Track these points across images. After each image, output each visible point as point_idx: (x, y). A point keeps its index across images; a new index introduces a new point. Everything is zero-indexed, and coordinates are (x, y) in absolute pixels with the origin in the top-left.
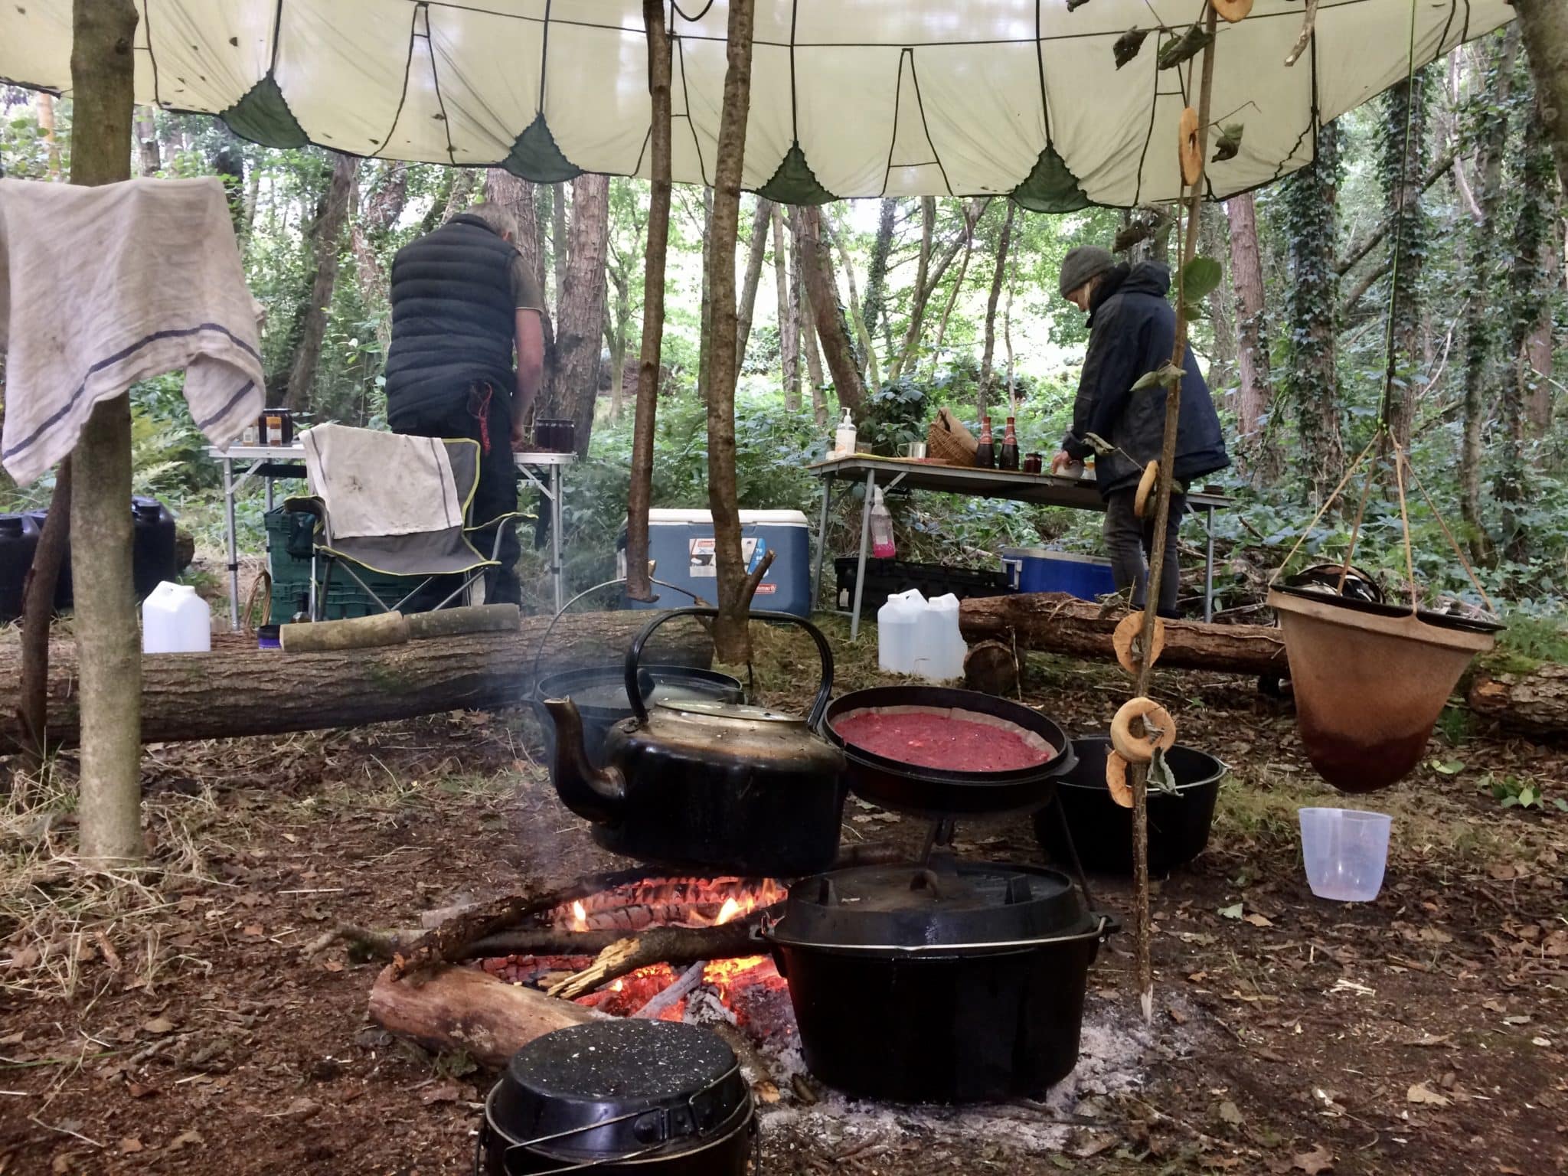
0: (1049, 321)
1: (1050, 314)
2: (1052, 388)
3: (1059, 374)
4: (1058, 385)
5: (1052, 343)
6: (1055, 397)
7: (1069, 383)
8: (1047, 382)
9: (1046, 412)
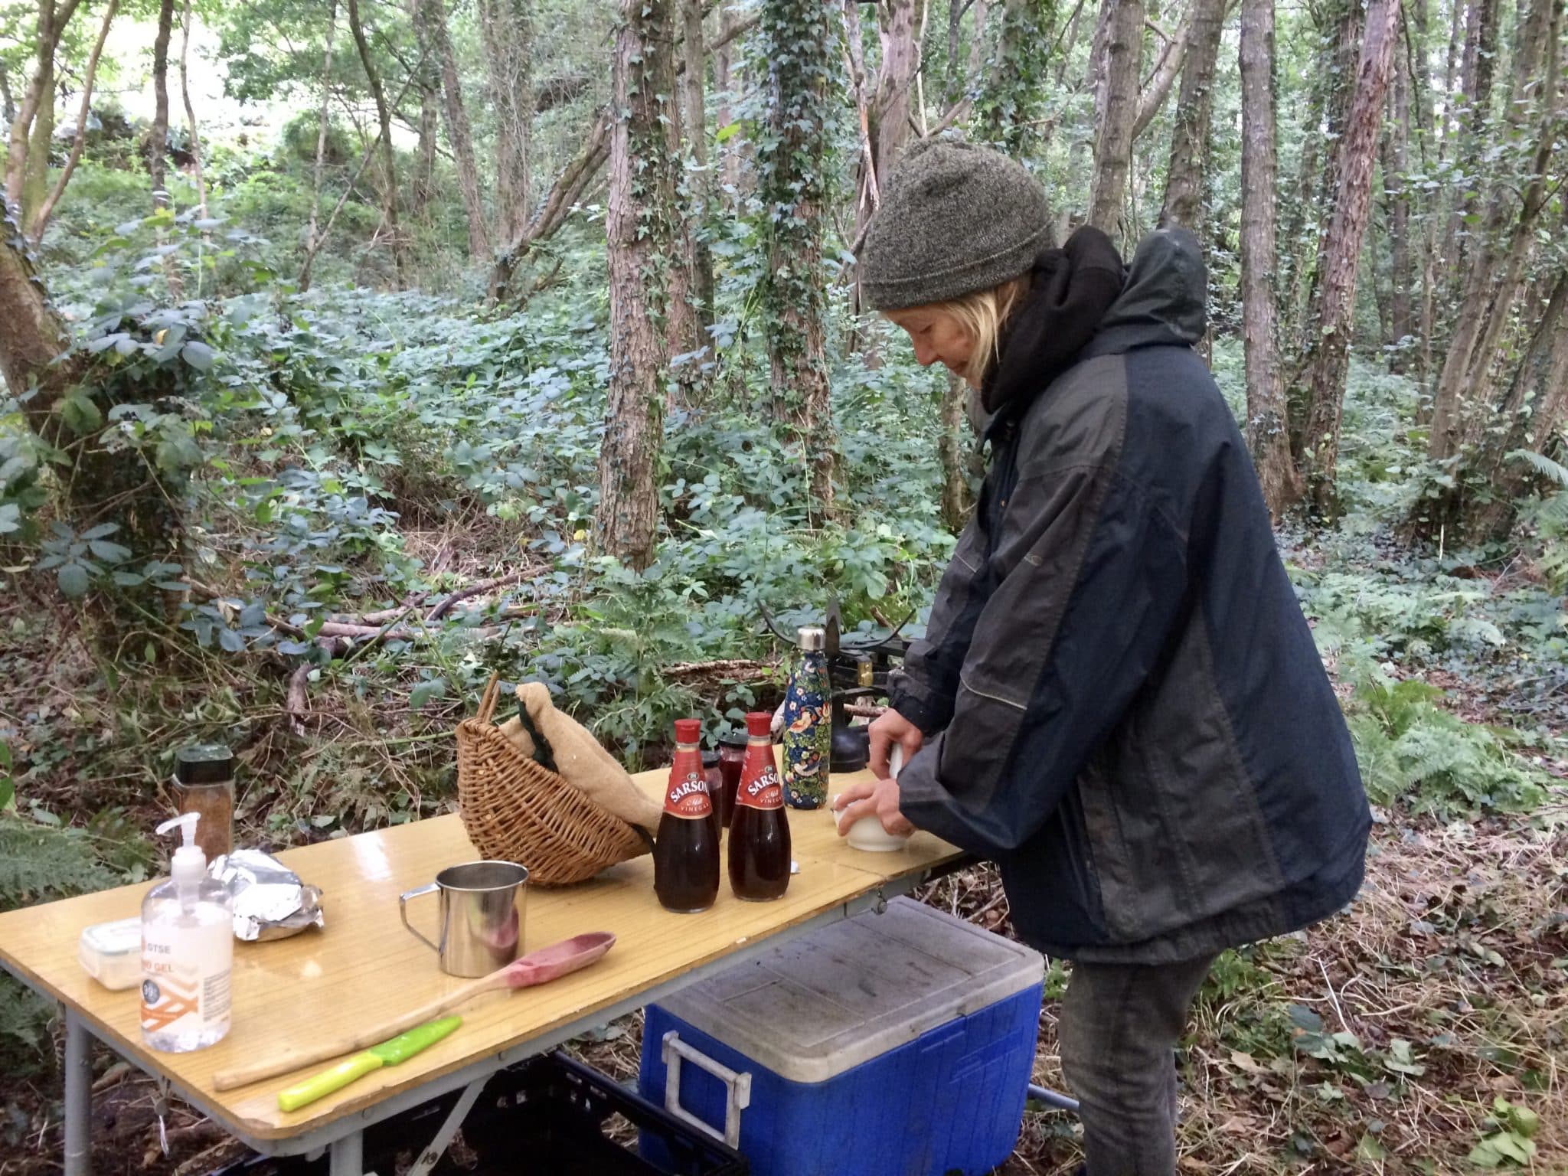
0: (223, 68)
1: (223, 62)
2: (229, 153)
3: (237, 137)
4: (238, 150)
5: (230, 99)
6: (235, 166)
7: (249, 148)
8: (224, 145)
9: (225, 183)
